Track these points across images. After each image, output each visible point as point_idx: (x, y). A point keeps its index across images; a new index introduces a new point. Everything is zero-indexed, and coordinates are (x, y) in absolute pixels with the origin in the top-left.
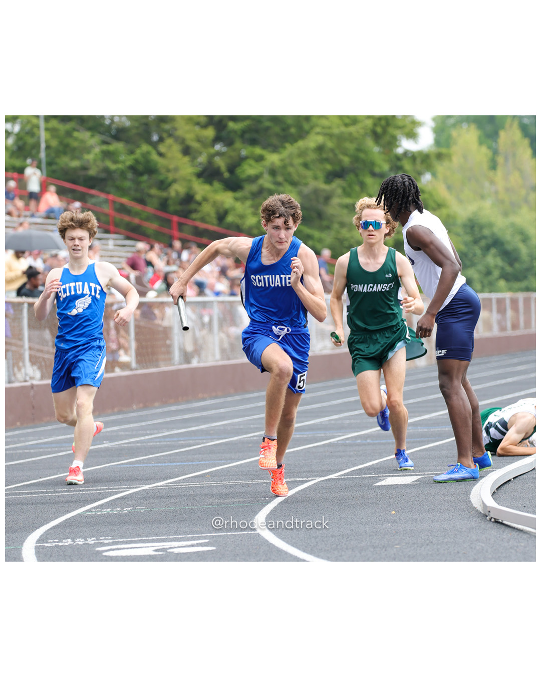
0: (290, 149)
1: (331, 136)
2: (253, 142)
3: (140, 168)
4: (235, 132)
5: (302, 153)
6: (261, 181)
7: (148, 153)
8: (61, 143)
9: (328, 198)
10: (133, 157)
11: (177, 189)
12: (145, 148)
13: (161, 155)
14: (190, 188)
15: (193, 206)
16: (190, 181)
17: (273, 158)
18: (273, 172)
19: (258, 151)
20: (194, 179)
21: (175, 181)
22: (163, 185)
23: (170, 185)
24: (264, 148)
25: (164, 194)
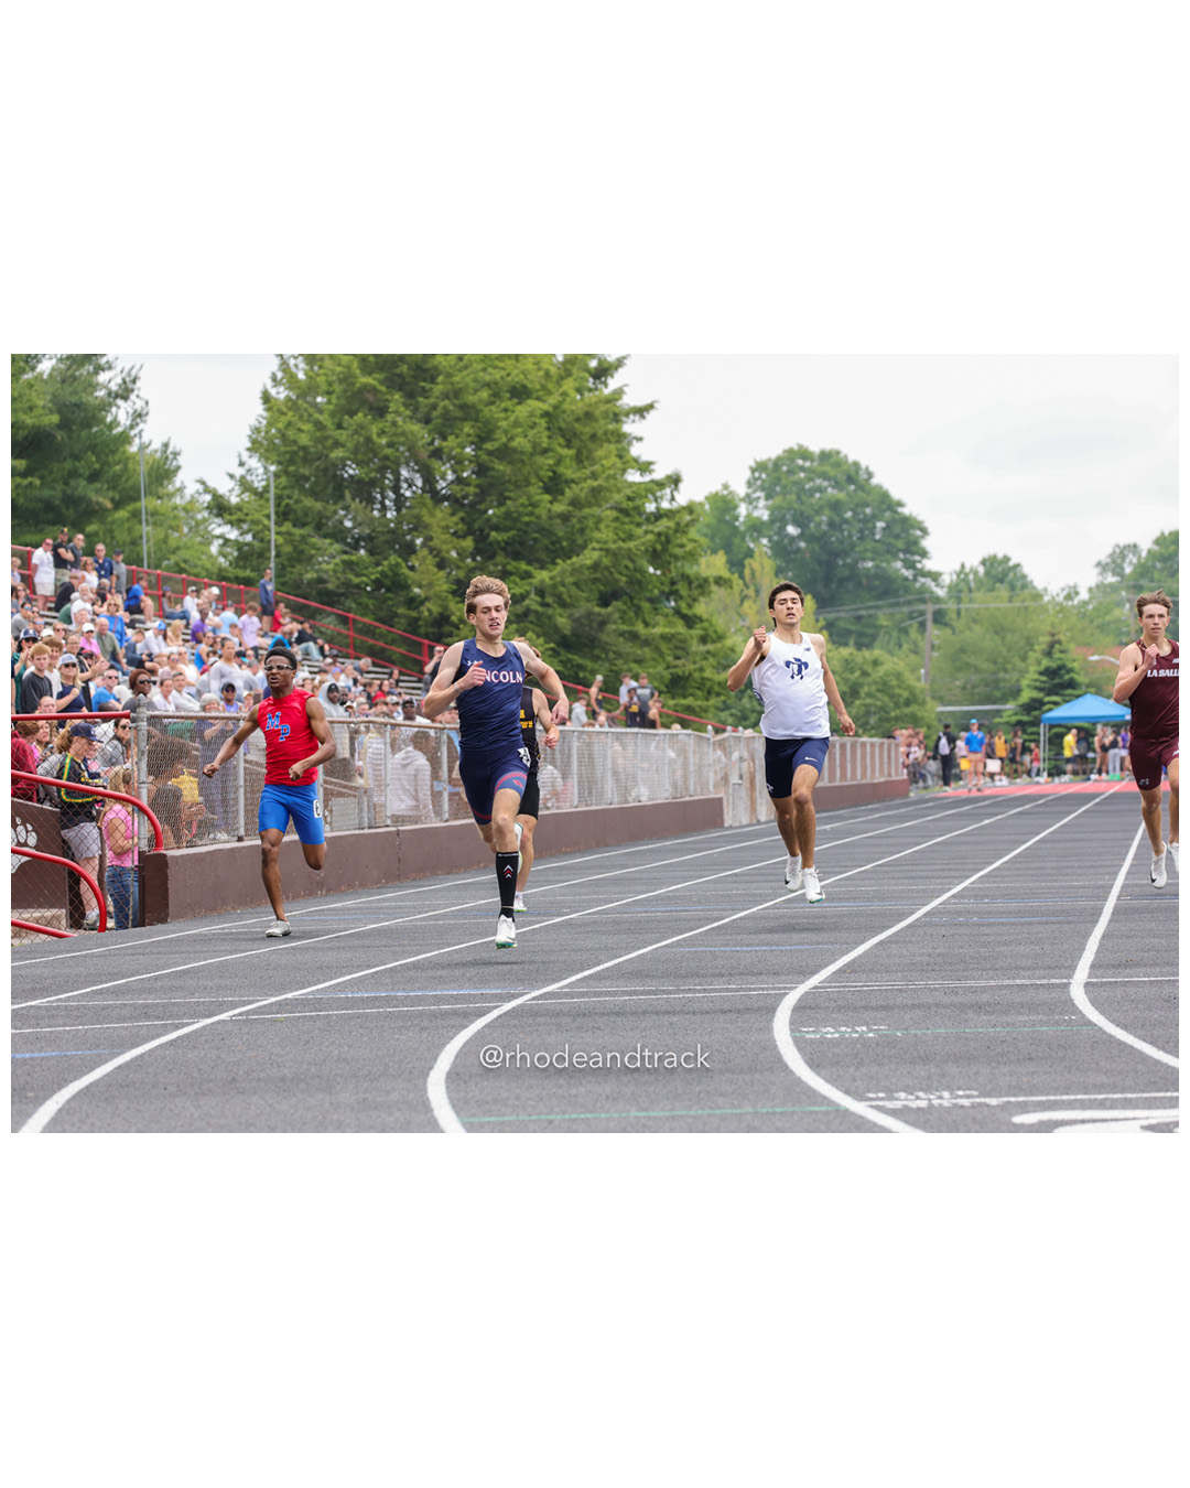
0: (562, 565)
1: (607, 551)
2: (517, 556)
3: (388, 582)
4: (498, 543)
5: (575, 571)
6: (527, 602)
7: (397, 565)
8: (295, 548)
9: (603, 624)
10: (380, 568)
11: (431, 609)
12: (394, 559)
13: (412, 568)
14: (446, 608)
15: (447, 629)
16: (445, 599)
17: (542, 576)
18: (541, 592)
19: (524, 566)
20: (450, 597)
21: (427, 599)
22: (413, 603)
23: (422, 603)
24: (529, 563)
25: (414, 614)
